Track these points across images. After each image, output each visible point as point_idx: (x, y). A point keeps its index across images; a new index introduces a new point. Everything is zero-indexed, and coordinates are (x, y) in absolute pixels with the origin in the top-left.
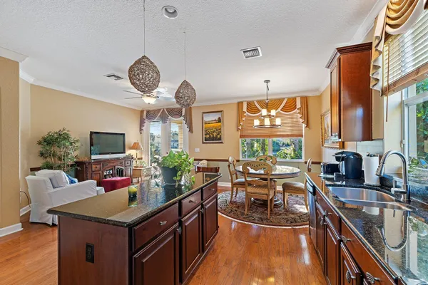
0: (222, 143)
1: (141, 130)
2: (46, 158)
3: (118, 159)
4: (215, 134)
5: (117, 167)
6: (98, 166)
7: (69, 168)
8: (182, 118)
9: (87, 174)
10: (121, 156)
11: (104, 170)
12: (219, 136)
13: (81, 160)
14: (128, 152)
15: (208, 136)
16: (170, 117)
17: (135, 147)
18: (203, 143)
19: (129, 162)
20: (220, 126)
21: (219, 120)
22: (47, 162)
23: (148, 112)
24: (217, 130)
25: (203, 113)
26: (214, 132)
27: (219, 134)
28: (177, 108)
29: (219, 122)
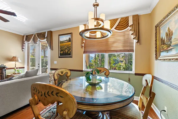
0: (71, 57)
4: (67, 51)
15: (62, 52)
16: (38, 39)
18: (59, 57)
20: (70, 44)
21: (70, 40)
23: (27, 36)
24: (68, 48)
25: (59, 35)
26: (66, 49)
27: (69, 51)
28: (43, 33)
29: (69, 42)
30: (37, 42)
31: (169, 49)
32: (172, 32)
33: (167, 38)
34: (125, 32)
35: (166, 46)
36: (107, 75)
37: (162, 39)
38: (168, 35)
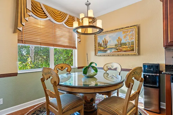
31: (105, 49)
32: (107, 41)
33: (104, 43)
34: (70, 29)
35: (103, 48)
36: (69, 71)
37: (99, 43)
38: (105, 42)
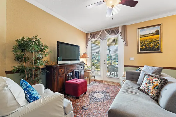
0: (161, 52)
1: (86, 45)
2: (21, 62)
3: (76, 64)
4: (151, 45)
5: (75, 70)
6: (63, 70)
7: (41, 71)
8: (119, 34)
9: (54, 77)
10: (77, 62)
11: (67, 73)
12: (156, 47)
13: (50, 64)
14: (81, 60)
15: (144, 47)
16: (108, 35)
17: (85, 56)
18: (138, 53)
19: (82, 67)
20: (158, 38)
21: (157, 33)
22: (23, 66)
24: (154, 42)
25: (139, 29)
26: (150, 43)
27: (156, 45)
28: (114, 28)
29: (156, 34)
30: (106, 39)
